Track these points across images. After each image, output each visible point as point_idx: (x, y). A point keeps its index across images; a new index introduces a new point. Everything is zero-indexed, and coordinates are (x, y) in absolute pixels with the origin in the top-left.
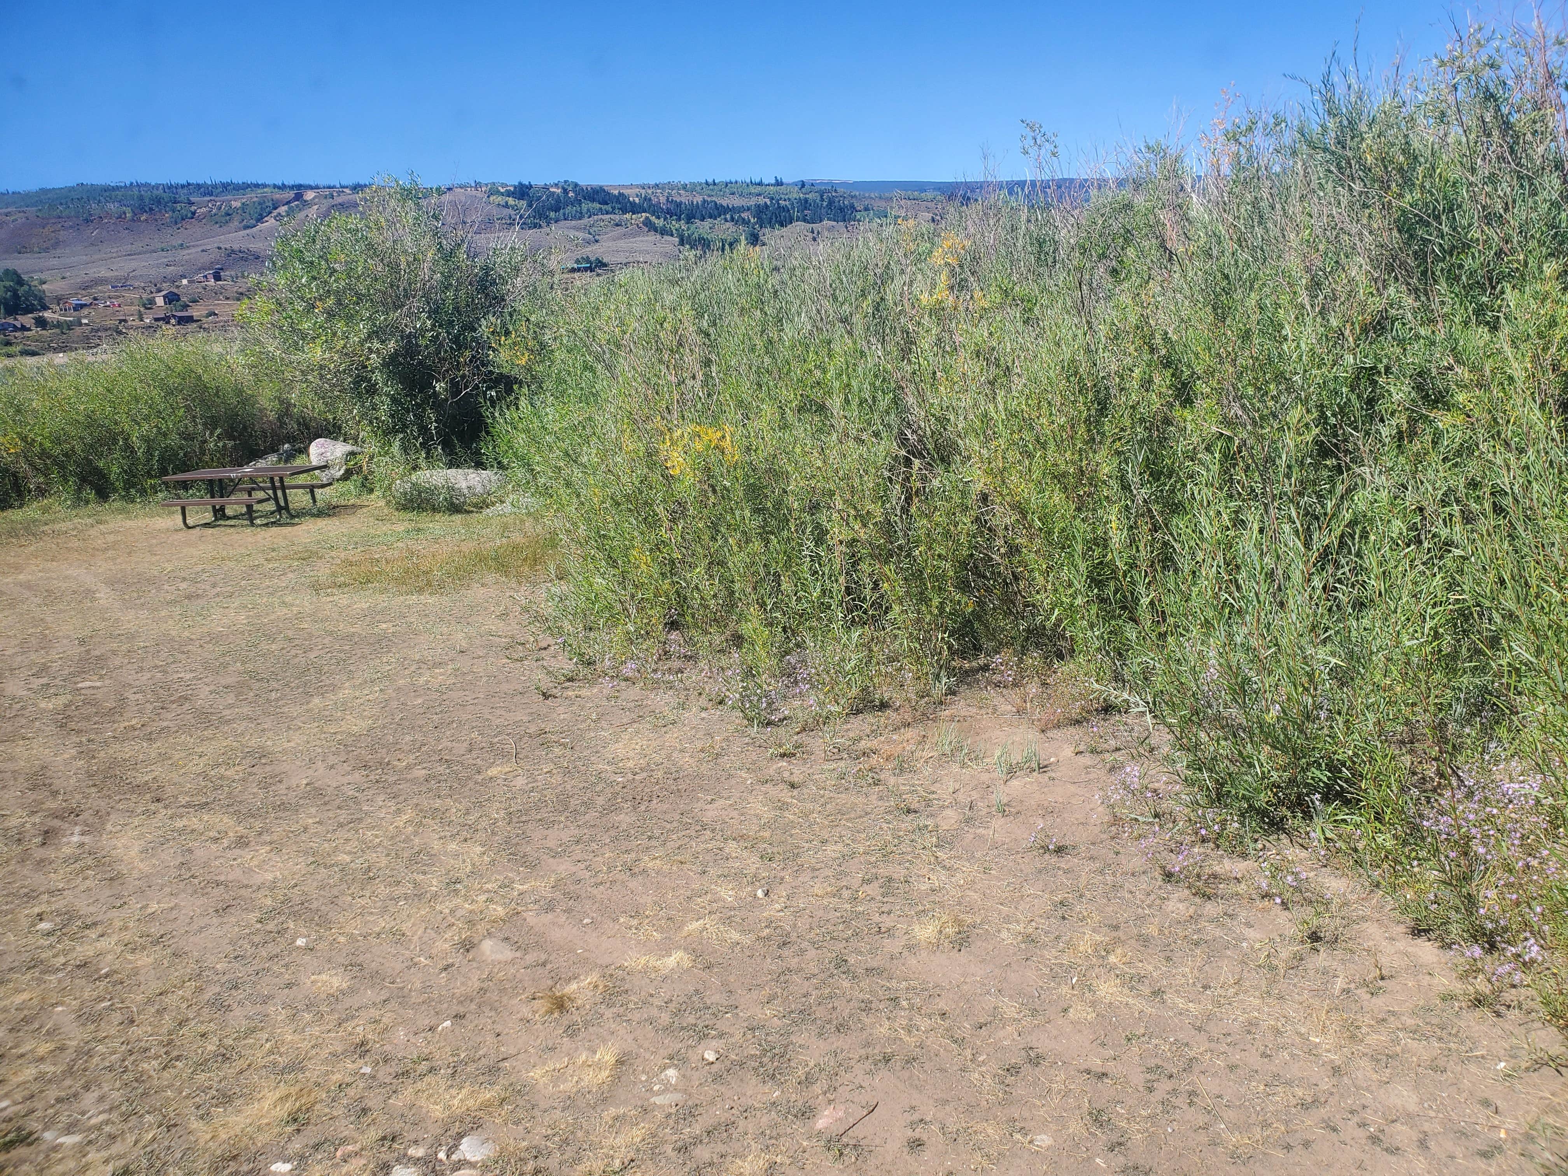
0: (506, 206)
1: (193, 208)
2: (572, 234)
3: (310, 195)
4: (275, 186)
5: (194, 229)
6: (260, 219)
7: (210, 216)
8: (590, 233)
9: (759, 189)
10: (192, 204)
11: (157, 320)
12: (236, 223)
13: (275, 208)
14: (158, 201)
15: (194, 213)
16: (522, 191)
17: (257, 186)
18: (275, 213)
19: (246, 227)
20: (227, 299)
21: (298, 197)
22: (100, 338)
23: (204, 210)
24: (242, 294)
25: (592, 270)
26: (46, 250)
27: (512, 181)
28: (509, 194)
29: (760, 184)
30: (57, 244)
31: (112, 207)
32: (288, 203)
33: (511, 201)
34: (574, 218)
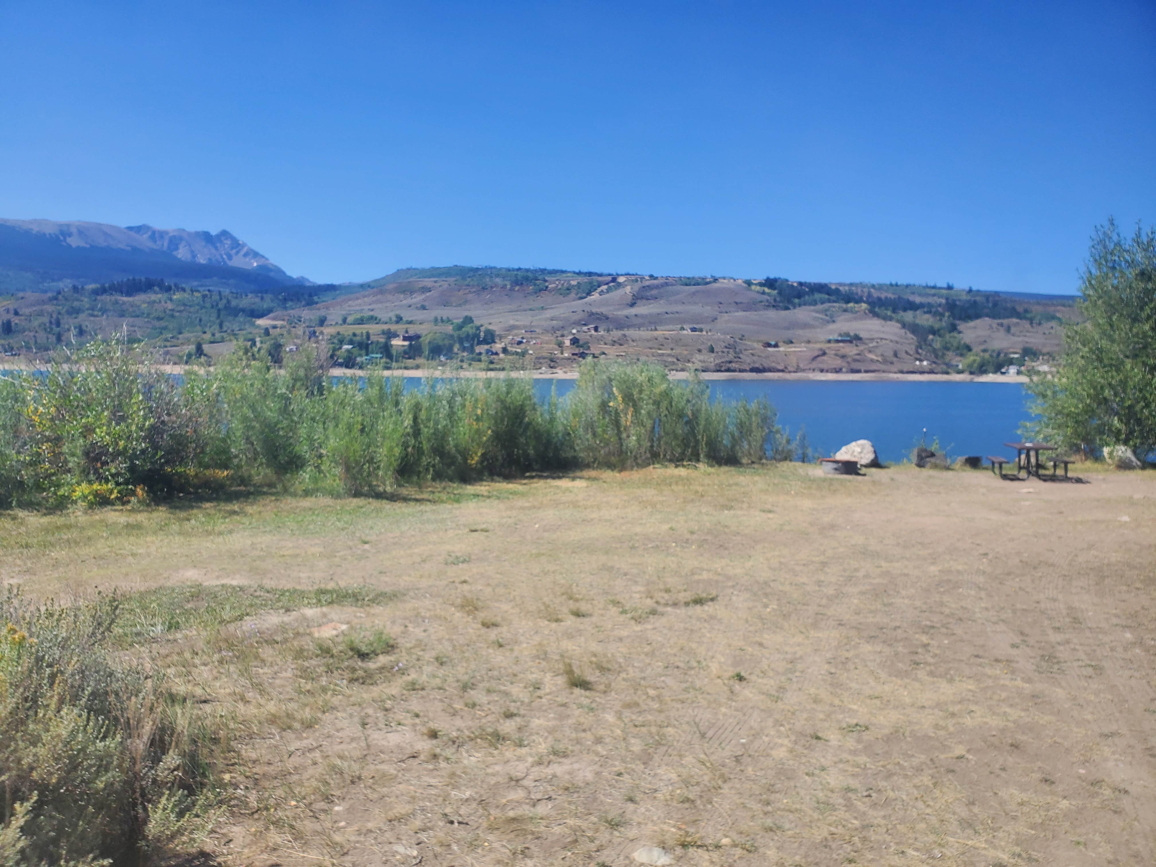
0: (763, 293)
1: (547, 284)
2: (815, 315)
3: (621, 279)
4: (574, 273)
5: (545, 298)
6: (589, 294)
7: (557, 290)
8: (826, 315)
9: (933, 291)
10: (546, 281)
11: (573, 354)
12: (573, 295)
13: (599, 287)
14: (527, 278)
15: (547, 287)
16: (770, 283)
17: (563, 272)
18: (599, 290)
19: (581, 298)
20: (606, 344)
21: (614, 280)
22: (541, 363)
23: (553, 285)
24: (615, 342)
25: (851, 342)
26: (460, 305)
27: (761, 277)
28: (761, 284)
29: (934, 287)
30: (466, 302)
31: (498, 280)
32: (607, 284)
33: (767, 290)
34: (810, 304)
